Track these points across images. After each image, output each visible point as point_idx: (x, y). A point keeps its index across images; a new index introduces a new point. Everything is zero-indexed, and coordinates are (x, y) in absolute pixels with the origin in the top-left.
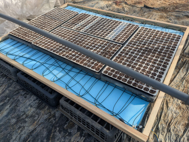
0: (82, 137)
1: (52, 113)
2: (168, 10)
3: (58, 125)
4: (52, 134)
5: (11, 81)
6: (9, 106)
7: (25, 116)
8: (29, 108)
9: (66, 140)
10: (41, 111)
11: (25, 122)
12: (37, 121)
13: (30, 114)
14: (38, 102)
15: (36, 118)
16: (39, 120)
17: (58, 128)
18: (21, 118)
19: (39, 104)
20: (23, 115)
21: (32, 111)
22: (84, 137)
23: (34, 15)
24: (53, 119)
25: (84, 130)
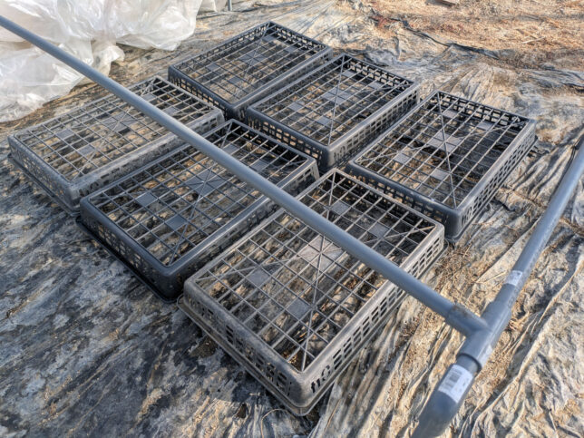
0: (231, 381)
1: (164, 313)
3: (174, 344)
4: (157, 366)
5: (61, 215)
6: (51, 280)
7: (90, 311)
8: (104, 292)
9: (191, 383)
10: (133, 305)
11: (92, 326)
12: (122, 327)
13: (104, 307)
14: (128, 279)
15: (118, 320)
16: (127, 326)
17: (173, 353)
18: (83, 316)
19: (130, 286)
20: (84, 309)
21: (109, 301)
22: (235, 381)
24: (162, 328)
25: (238, 365)
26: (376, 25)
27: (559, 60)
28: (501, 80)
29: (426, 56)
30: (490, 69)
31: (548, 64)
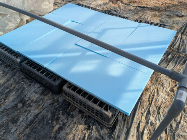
0: (83, 119)
1: (56, 99)
2: (160, 9)
3: (61, 108)
4: (56, 117)
5: (15, 71)
6: (14, 92)
7: (30, 101)
8: (34, 94)
9: (69, 121)
10: (45, 97)
11: (31, 106)
12: (42, 105)
13: (34, 99)
14: (42, 89)
15: (40, 103)
16: (44, 105)
17: (61, 112)
18: (27, 103)
19: (43, 91)
20: (28, 101)
21: (36, 97)
22: (85, 118)
23: (35, 11)
24: (56, 104)
25: (85, 113)
26: (112, 3)
27: (172, 8)
28: (155, 16)
29: (130, 11)
30: (151, 13)
31: (168, 10)
